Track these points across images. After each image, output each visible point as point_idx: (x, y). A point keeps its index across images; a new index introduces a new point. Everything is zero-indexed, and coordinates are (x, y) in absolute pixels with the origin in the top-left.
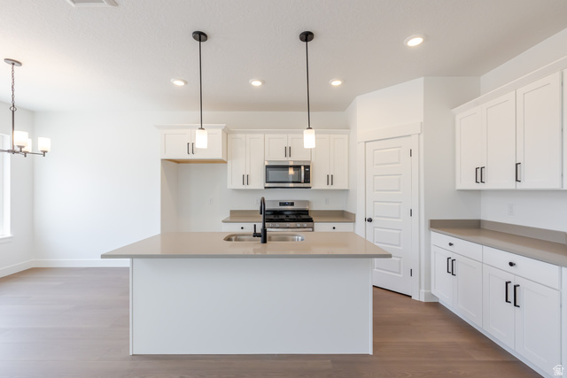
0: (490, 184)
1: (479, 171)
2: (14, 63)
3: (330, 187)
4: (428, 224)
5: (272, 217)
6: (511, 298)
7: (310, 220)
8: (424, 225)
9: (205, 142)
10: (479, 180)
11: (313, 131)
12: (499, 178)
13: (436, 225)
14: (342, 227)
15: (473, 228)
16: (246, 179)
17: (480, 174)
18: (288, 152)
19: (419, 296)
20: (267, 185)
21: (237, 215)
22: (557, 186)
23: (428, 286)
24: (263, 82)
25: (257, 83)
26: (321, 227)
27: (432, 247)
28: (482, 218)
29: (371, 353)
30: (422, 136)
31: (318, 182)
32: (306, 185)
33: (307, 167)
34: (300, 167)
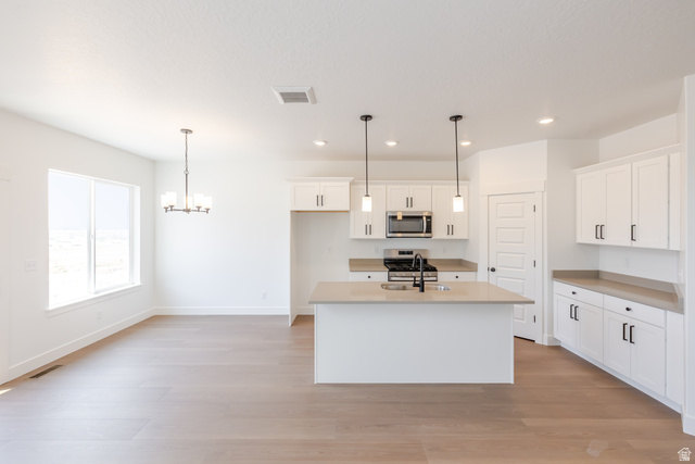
0: (609, 240)
1: (599, 228)
2: (187, 131)
3: (450, 237)
4: (551, 275)
5: (394, 266)
6: (627, 337)
7: (434, 270)
8: (547, 276)
9: (336, 194)
10: (599, 236)
11: (461, 198)
12: (617, 236)
13: (559, 275)
14: (465, 276)
15: (592, 277)
16: (369, 229)
17: (600, 231)
18: (409, 202)
19: (542, 339)
20: (389, 235)
21: (357, 264)
22: (664, 246)
23: (551, 330)
24: (398, 142)
25: (392, 144)
26: (444, 276)
27: (555, 295)
28: (600, 269)
29: (512, 382)
30: (545, 194)
31: (439, 231)
32: (428, 235)
33: (429, 217)
34: (421, 217)
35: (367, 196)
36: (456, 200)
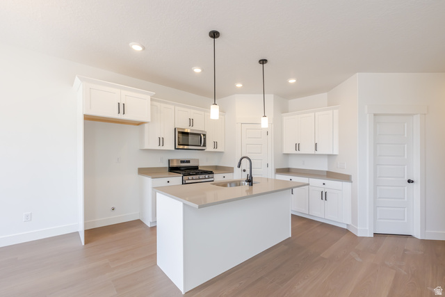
0: (302, 151)
1: (297, 145)
3: (216, 150)
4: (275, 171)
6: (324, 198)
7: (212, 173)
8: (273, 171)
9: (138, 104)
10: (297, 149)
12: (307, 149)
16: (161, 141)
17: (298, 147)
18: (191, 122)
20: (178, 147)
26: (218, 177)
30: (273, 126)
31: (209, 147)
32: (204, 148)
33: (204, 135)
34: (200, 134)
35: (215, 104)
36: (263, 119)
